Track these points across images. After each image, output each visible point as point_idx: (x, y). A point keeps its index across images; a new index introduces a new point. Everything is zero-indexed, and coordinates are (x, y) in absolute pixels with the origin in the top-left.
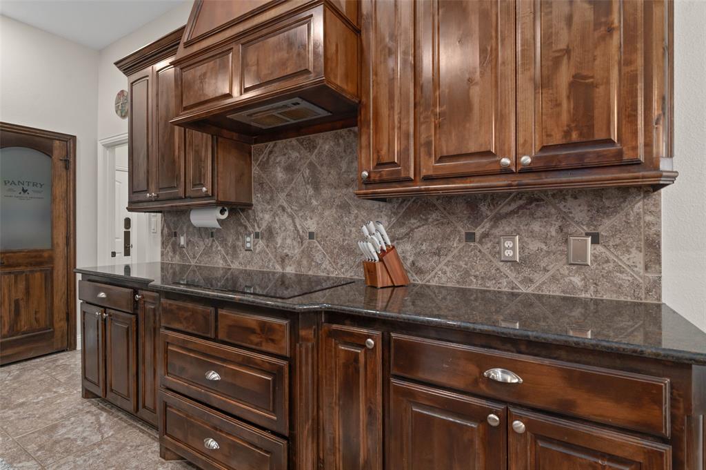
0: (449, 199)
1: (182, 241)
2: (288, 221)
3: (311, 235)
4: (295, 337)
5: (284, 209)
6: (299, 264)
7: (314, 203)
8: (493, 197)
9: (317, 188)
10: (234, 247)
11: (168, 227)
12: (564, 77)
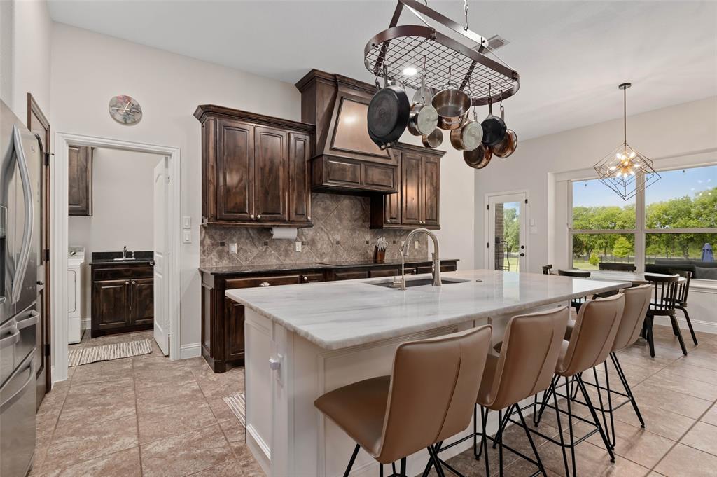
2: (325, 236)
3: (338, 243)
5: (322, 229)
7: (339, 227)
10: (287, 251)
11: (212, 238)
12: (429, 203)
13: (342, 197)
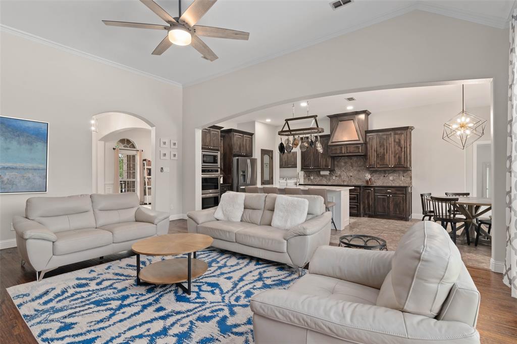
0: (380, 171)
1: (312, 178)
2: (345, 174)
3: (351, 176)
4: (360, 190)
5: (344, 171)
6: (348, 182)
7: (352, 170)
8: (388, 171)
9: (352, 167)
10: (329, 179)
11: (306, 174)
12: (397, 156)
13: (353, 158)
